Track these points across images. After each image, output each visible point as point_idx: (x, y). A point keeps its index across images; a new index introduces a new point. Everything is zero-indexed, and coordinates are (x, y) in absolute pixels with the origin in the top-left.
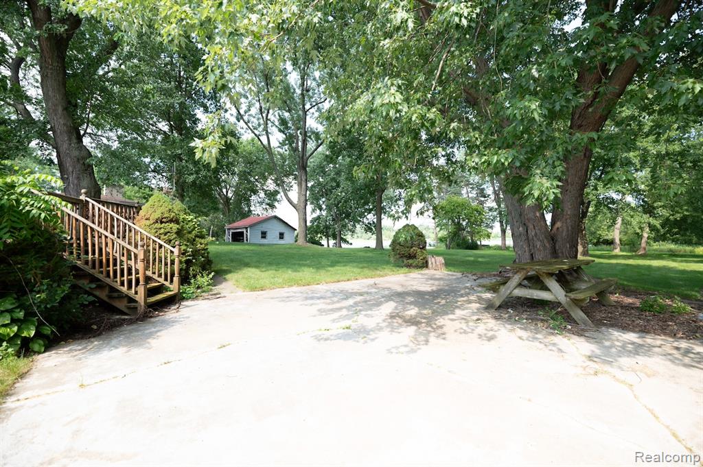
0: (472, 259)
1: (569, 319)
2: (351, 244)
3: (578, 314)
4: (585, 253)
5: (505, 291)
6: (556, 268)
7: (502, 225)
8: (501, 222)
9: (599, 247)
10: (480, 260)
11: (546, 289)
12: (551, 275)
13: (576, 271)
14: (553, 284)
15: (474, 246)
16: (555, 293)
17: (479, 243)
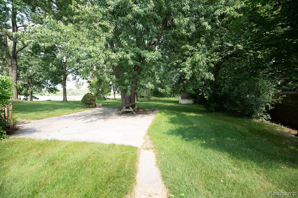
0: (107, 104)
1: (133, 114)
2: (38, 99)
3: (134, 113)
4: (137, 100)
5: (122, 110)
6: (131, 105)
7: (114, 91)
8: (114, 89)
9: (141, 98)
10: (109, 104)
11: (130, 109)
12: (130, 106)
13: (134, 105)
14: (131, 108)
15: (105, 99)
16: (131, 109)
17: (106, 97)
